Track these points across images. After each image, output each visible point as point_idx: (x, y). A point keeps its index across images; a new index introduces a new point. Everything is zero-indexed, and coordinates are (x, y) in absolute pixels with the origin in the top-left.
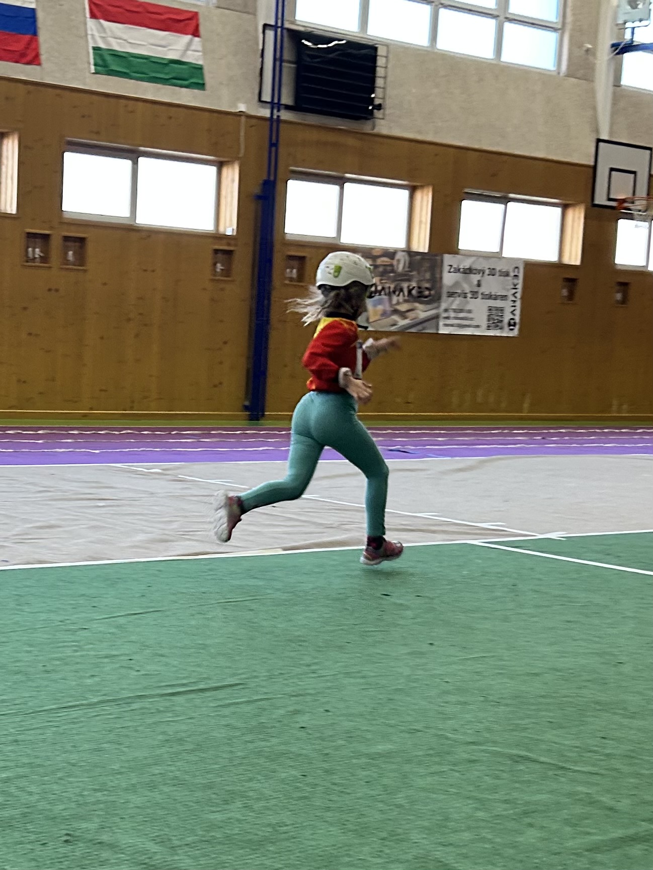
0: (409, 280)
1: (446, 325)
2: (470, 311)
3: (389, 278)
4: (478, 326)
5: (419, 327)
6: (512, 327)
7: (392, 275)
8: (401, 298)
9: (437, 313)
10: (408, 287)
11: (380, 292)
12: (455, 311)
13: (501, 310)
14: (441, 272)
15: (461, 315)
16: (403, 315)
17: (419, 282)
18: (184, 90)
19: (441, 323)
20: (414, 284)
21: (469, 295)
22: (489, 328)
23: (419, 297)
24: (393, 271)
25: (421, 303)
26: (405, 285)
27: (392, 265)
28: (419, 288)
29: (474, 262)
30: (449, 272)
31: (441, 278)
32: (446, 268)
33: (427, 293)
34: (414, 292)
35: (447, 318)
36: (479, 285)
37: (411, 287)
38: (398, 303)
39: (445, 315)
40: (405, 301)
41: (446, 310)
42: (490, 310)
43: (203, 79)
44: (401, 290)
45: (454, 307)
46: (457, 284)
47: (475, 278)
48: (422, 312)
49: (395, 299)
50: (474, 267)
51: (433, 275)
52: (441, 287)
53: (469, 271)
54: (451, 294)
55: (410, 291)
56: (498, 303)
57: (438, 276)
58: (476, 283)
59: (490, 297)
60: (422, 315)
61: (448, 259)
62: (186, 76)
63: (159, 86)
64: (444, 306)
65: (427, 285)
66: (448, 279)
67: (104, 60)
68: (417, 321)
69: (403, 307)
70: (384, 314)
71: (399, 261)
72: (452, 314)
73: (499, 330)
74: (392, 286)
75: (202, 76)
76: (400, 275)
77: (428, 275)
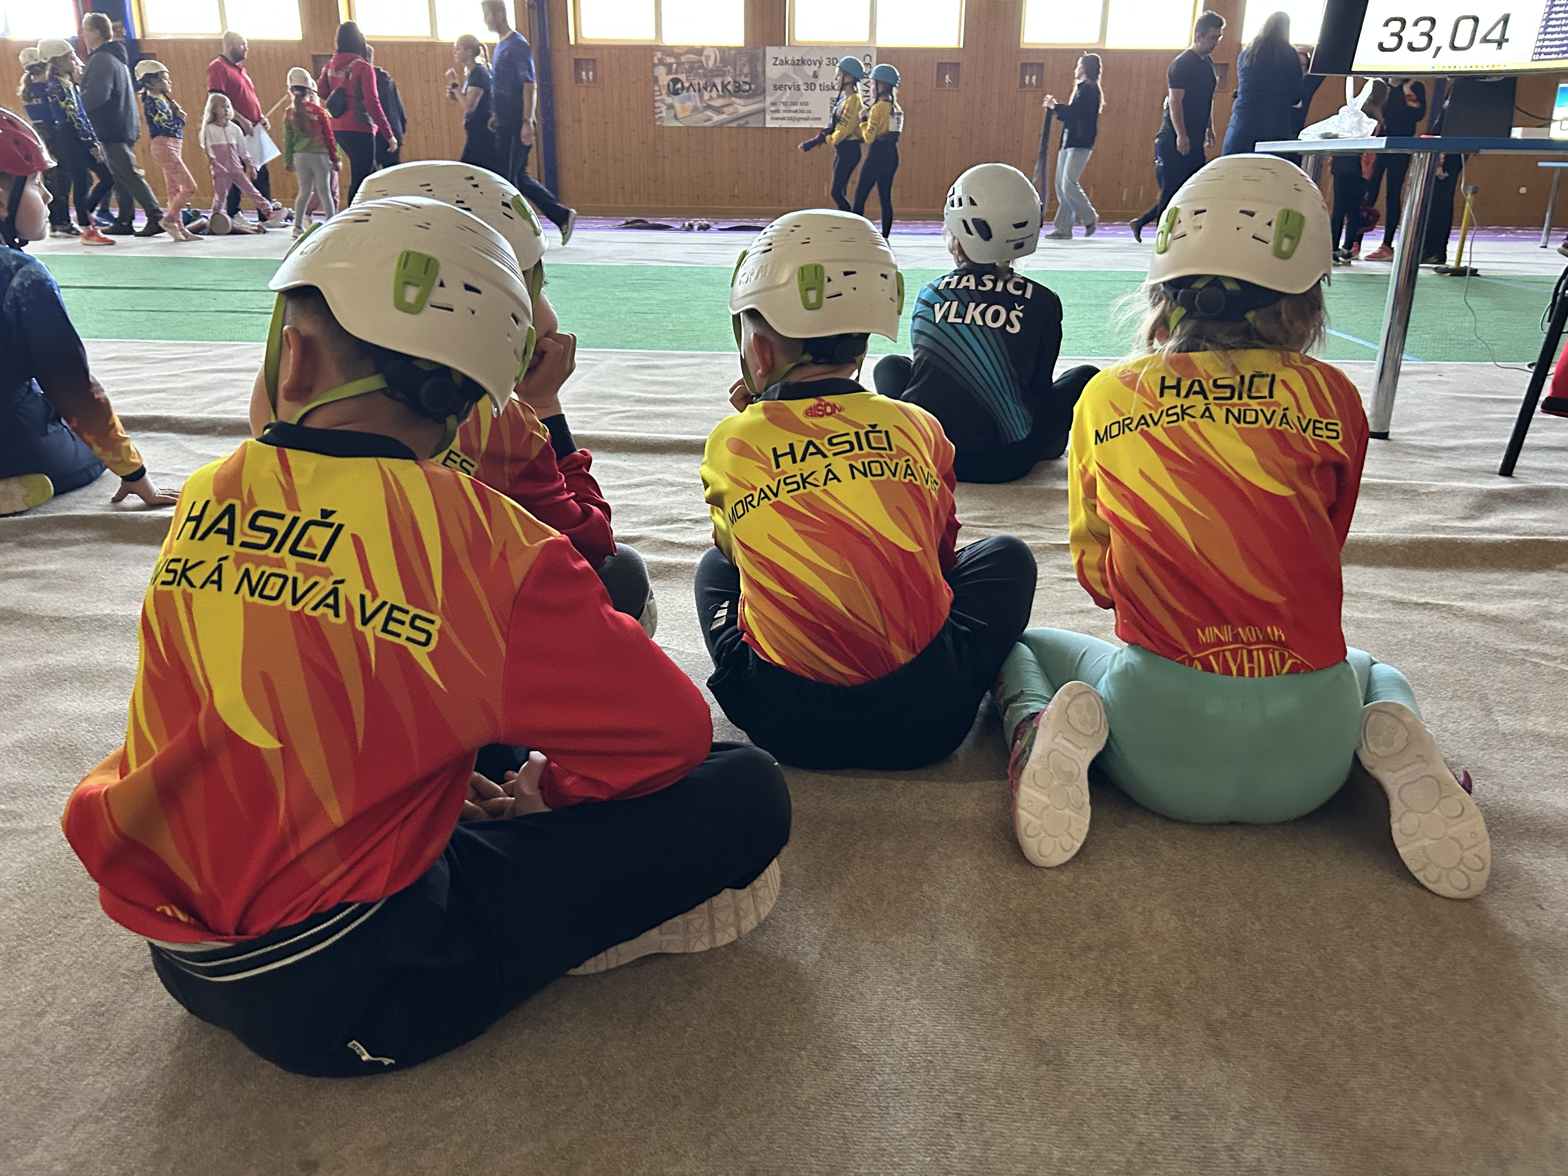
0: (723, 75)
1: (772, 119)
2: (806, 104)
3: (697, 75)
5: (742, 122)
7: (701, 71)
8: (714, 93)
9: (762, 107)
10: (723, 82)
11: (688, 89)
12: (785, 104)
14: (764, 66)
16: (718, 110)
17: (734, 77)
19: (768, 117)
20: (730, 79)
23: (737, 92)
24: (703, 67)
25: (741, 97)
26: (718, 82)
27: (700, 62)
28: (736, 82)
29: (807, 53)
30: (775, 65)
31: (764, 71)
32: (769, 61)
33: (747, 87)
34: (730, 87)
35: (777, 111)
36: (815, 76)
37: (726, 83)
38: (711, 98)
39: (773, 108)
40: (719, 96)
41: (773, 104)
44: (714, 85)
45: (783, 100)
46: (785, 76)
47: (809, 70)
48: (742, 107)
49: (706, 95)
50: (806, 58)
51: (753, 68)
52: (764, 81)
53: (801, 62)
54: (776, 88)
55: (724, 87)
57: (760, 69)
58: (811, 74)
60: (742, 110)
61: (772, 51)
64: (769, 99)
65: (748, 80)
66: (773, 72)
68: (735, 116)
69: (718, 103)
70: (695, 109)
71: (708, 57)
72: (782, 108)
74: (702, 83)
76: (711, 71)
77: (746, 70)
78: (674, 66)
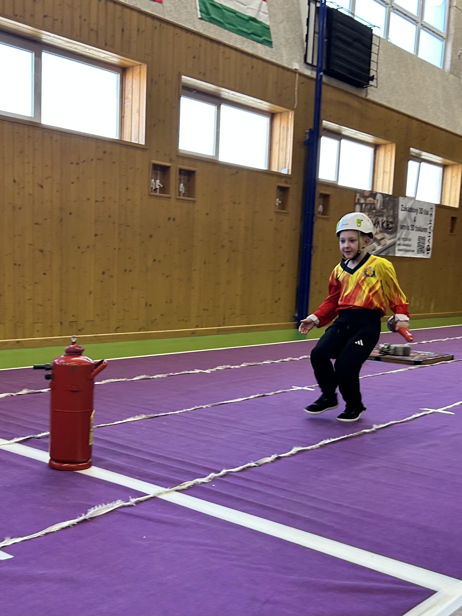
0: (382, 216)
1: (399, 250)
2: (410, 240)
3: (372, 214)
4: (413, 251)
5: (387, 252)
6: (428, 252)
7: (374, 211)
8: (378, 229)
9: (395, 241)
10: (382, 220)
12: (403, 239)
13: (424, 238)
14: (398, 210)
15: (407, 242)
16: (379, 242)
17: (387, 217)
18: (259, 45)
19: (397, 248)
20: (385, 219)
21: (410, 228)
22: (418, 252)
23: (387, 229)
24: (375, 208)
25: (388, 233)
26: (380, 219)
27: (374, 204)
28: (387, 221)
29: (413, 205)
30: (402, 210)
31: (398, 214)
32: (400, 207)
33: (391, 226)
34: (385, 225)
35: (399, 245)
36: (415, 221)
37: (383, 221)
39: (398, 243)
40: (381, 232)
41: (399, 239)
42: (419, 239)
43: (270, 37)
44: (378, 223)
45: (403, 236)
46: (405, 219)
47: (413, 215)
48: (388, 240)
50: (413, 207)
51: (394, 212)
52: (397, 222)
53: (411, 210)
54: (402, 227)
55: (383, 224)
56: (422, 234)
57: (396, 213)
58: (413, 219)
59: (420, 229)
60: (389, 242)
61: (401, 201)
62: (260, 33)
63: (244, 39)
64: (398, 235)
65: (391, 220)
66: (402, 215)
67: (206, 8)
68: (385, 247)
69: (379, 236)
71: (378, 200)
72: (402, 242)
73: (422, 254)
75: (269, 35)
76: (378, 212)
77: (391, 212)
78: (364, 205)
